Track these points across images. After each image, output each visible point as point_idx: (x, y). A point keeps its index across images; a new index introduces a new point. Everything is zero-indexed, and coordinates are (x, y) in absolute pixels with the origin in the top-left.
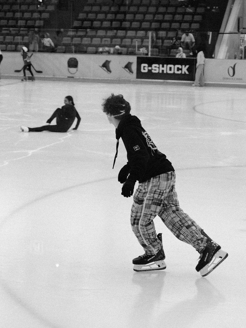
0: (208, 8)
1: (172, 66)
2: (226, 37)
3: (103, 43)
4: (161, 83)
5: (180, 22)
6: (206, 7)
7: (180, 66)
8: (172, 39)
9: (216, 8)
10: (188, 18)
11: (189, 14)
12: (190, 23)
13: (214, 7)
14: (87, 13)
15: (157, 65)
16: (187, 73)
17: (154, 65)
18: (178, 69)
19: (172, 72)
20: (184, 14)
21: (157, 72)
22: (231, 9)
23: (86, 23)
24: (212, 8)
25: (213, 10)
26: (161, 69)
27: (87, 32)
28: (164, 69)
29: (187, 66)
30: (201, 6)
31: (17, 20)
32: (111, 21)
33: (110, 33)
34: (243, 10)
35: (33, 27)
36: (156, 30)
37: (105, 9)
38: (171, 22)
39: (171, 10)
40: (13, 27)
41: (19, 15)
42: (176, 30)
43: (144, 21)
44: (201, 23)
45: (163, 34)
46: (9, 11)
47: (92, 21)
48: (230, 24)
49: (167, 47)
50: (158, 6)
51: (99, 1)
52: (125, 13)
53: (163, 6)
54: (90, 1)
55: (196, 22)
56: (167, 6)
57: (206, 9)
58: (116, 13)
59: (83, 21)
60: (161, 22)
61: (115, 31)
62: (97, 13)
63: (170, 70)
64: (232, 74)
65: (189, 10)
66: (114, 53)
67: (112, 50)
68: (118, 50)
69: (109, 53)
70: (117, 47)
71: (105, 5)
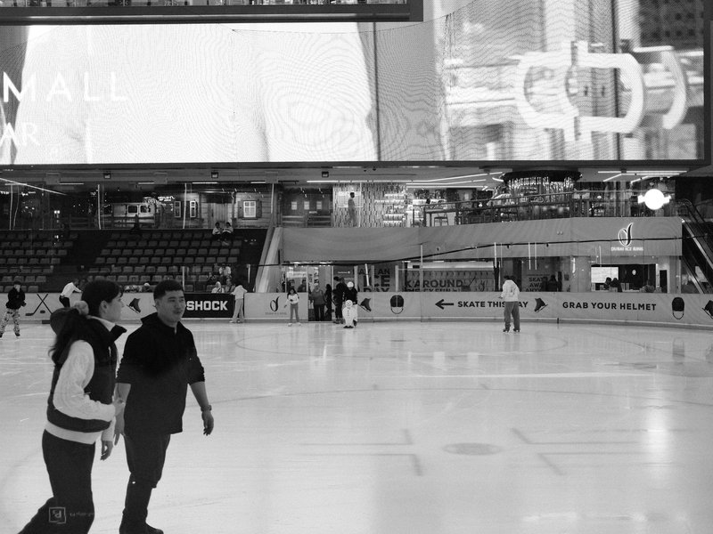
0: (246, 241)
1: (209, 302)
2: (266, 269)
3: (130, 281)
4: (197, 322)
5: (216, 256)
6: (243, 240)
7: (218, 303)
8: (207, 274)
9: (254, 241)
10: (224, 251)
11: (225, 247)
12: (227, 256)
13: (252, 240)
14: (111, 249)
15: (193, 302)
16: (226, 309)
17: (188, 302)
18: (216, 305)
19: (209, 309)
20: (220, 248)
21: (192, 309)
22: (270, 242)
23: (111, 260)
24: (249, 241)
25: (251, 243)
26: (197, 306)
27: (111, 269)
28: (201, 306)
29: (226, 302)
30: (238, 239)
31: (28, 258)
32: (139, 257)
33: (138, 269)
34: (283, 242)
35: (48, 265)
36: (190, 265)
37: (131, 244)
38: (205, 257)
39: (205, 243)
40: (24, 265)
41: (31, 252)
42: (212, 265)
43: (175, 256)
44: (238, 257)
45: (197, 269)
46: (19, 249)
47: (117, 257)
48: (270, 256)
49: (202, 283)
50: (190, 240)
51: (124, 236)
52: (154, 249)
53: (197, 240)
54: (115, 236)
55: (233, 256)
56: (200, 240)
57: (243, 242)
58: (144, 249)
59: (106, 257)
60: (194, 257)
61: (144, 267)
62: (122, 249)
63: (207, 306)
64: (274, 308)
65: (225, 243)
66: (143, 291)
67: (140, 287)
68: (147, 287)
69: (137, 291)
70: (147, 284)
71: (133, 240)
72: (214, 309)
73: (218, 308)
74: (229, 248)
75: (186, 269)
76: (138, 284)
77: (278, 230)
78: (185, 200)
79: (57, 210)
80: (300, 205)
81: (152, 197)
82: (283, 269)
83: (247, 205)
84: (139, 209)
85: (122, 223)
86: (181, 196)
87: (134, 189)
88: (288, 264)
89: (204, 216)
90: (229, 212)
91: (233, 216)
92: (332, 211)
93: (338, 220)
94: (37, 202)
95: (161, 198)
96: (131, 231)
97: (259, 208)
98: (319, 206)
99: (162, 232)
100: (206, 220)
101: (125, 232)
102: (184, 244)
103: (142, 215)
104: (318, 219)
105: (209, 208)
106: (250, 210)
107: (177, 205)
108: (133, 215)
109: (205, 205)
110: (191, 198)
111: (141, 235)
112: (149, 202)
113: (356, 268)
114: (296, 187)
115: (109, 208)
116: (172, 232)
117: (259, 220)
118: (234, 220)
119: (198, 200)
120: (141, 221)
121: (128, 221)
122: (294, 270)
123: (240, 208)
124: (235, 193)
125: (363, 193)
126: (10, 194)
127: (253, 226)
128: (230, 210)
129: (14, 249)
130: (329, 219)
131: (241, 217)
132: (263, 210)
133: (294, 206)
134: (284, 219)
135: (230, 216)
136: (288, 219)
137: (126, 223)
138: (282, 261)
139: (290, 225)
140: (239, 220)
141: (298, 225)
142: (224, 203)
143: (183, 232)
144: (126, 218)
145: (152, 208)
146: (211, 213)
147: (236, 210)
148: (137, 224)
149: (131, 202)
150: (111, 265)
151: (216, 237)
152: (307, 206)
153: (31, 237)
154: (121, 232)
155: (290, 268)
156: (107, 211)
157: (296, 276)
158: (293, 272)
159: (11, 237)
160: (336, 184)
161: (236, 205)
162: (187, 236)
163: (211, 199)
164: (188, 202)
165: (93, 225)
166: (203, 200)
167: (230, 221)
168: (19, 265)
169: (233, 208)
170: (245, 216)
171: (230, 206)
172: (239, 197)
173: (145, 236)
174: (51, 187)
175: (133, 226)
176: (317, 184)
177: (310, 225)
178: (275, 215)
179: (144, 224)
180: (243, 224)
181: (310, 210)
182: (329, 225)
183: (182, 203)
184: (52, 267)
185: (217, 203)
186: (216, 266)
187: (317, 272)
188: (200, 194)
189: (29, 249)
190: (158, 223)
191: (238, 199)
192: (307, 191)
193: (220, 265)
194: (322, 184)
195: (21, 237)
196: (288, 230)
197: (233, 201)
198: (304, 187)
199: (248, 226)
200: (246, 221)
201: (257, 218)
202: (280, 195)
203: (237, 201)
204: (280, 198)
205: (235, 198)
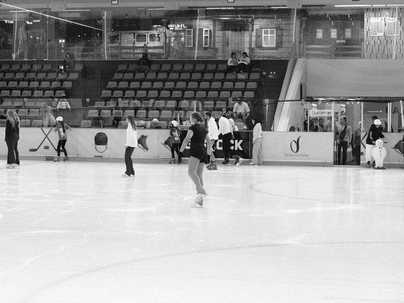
0: (264, 73)
2: (287, 105)
3: (138, 116)
5: (231, 90)
6: (261, 73)
7: (232, 141)
9: (273, 73)
10: (240, 85)
11: (241, 80)
12: (243, 91)
13: (271, 73)
14: (118, 81)
16: (241, 149)
19: (222, 149)
20: (235, 81)
22: (291, 75)
23: (118, 93)
24: (268, 73)
25: (270, 76)
27: (118, 103)
29: (241, 141)
30: (255, 72)
31: (33, 90)
32: (147, 90)
33: (146, 103)
34: (305, 75)
36: (202, 100)
37: (140, 76)
38: (219, 91)
39: (220, 76)
40: (28, 97)
41: (35, 84)
42: (226, 100)
43: (186, 89)
44: (256, 91)
46: (23, 80)
47: (124, 90)
48: (291, 90)
50: (203, 73)
51: (132, 67)
52: (164, 81)
53: (210, 72)
54: (122, 67)
55: (250, 90)
56: (214, 72)
57: (261, 75)
58: (153, 81)
59: (113, 90)
60: (207, 90)
61: (152, 101)
62: (129, 81)
64: (295, 149)
65: (241, 76)
66: (151, 128)
67: (149, 123)
68: (155, 124)
69: (145, 127)
70: (155, 120)
71: (140, 71)
73: (232, 148)
74: (246, 81)
75: (198, 105)
76: (146, 119)
77: (300, 61)
78: (198, 28)
79: (62, 39)
80: (327, 33)
81: (162, 24)
82: (306, 105)
83: (266, 33)
84: (148, 39)
85: (130, 53)
86: (193, 23)
87: (142, 16)
88: (311, 100)
89: (218, 46)
90: (246, 40)
91: (250, 44)
92: (362, 40)
93: (369, 50)
95: (171, 26)
96: (138, 62)
97: (280, 36)
98: (348, 34)
99: (172, 63)
100: (220, 50)
101: (132, 62)
102: (197, 76)
103: (151, 44)
104: (347, 49)
105: (224, 36)
106: (269, 39)
107: (189, 33)
108: (142, 44)
109: (219, 34)
110: (204, 25)
111: (150, 67)
112: (158, 30)
113: (390, 105)
114: (321, 13)
115: (116, 37)
116: (183, 63)
117: (280, 50)
118: (251, 49)
119: (211, 28)
120: (150, 51)
121: (136, 51)
122: (318, 108)
123: (259, 36)
124: (253, 20)
125: (400, 19)
126: (15, 23)
127: (273, 57)
128: (247, 39)
129: (19, 81)
130: (360, 49)
131: (259, 47)
132: (284, 39)
133: (320, 34)
134: (308, 49)
135: (247, 45)
136: (312, 49)
137: (134, 54)
138: (304, 97)
139: (315, 55)
140: (258, 51)
141: (323, 56)
142: (241, 30)
143: (195, 63)
144: (135, 48)
145: (162, 36)
146: (226, 43)
147: (254, 39)
148: (145, 55)
149: (139, 29)
150: (116, 98)
152: (334, 34)
153: (36, 67)
154: (129, 63)
155: (314, 105)
156: (114, 39)
157: (320, 114)
158: (316, 111)
159: (15, 67)
160: (368, 9)
161: (254, 34)
162: (200, 67)
163: (226, 26)
164: (201, 30)
165: (99, 56)
166: (218, 27)
168: (24, 98)
169: (251, 36)
170: (264, 45)
171: (247, 34)
172: (258, 24)
173: (154, 67)
174: (56, 14)
175: (141, 56)
176: (346, 9)
177: (337, 55)
178: (297, 44)
179: (153, 54)
180: (260, 55)
181: (338, 39)
182: (359, 56)
183: (195, 30)
184: (56, 100)
185: (233, 30)
186: (230, 100)
187: (344, 110)
188: (214, 21)
189: (33, 80)
190: (168, 53)
191: (256, 27)
192: (334, 18)
193: (235, 100)
194: (352, 9)
195: (25, 67)
196: (311, 61)
197: (250, 29)
198: (331, 13)
199: (268, 57)
200: (265, 51)
201: (277, 47)
202: (304, 22)
203: (255, 29)
204: (304, 26)
205: (253, 25)
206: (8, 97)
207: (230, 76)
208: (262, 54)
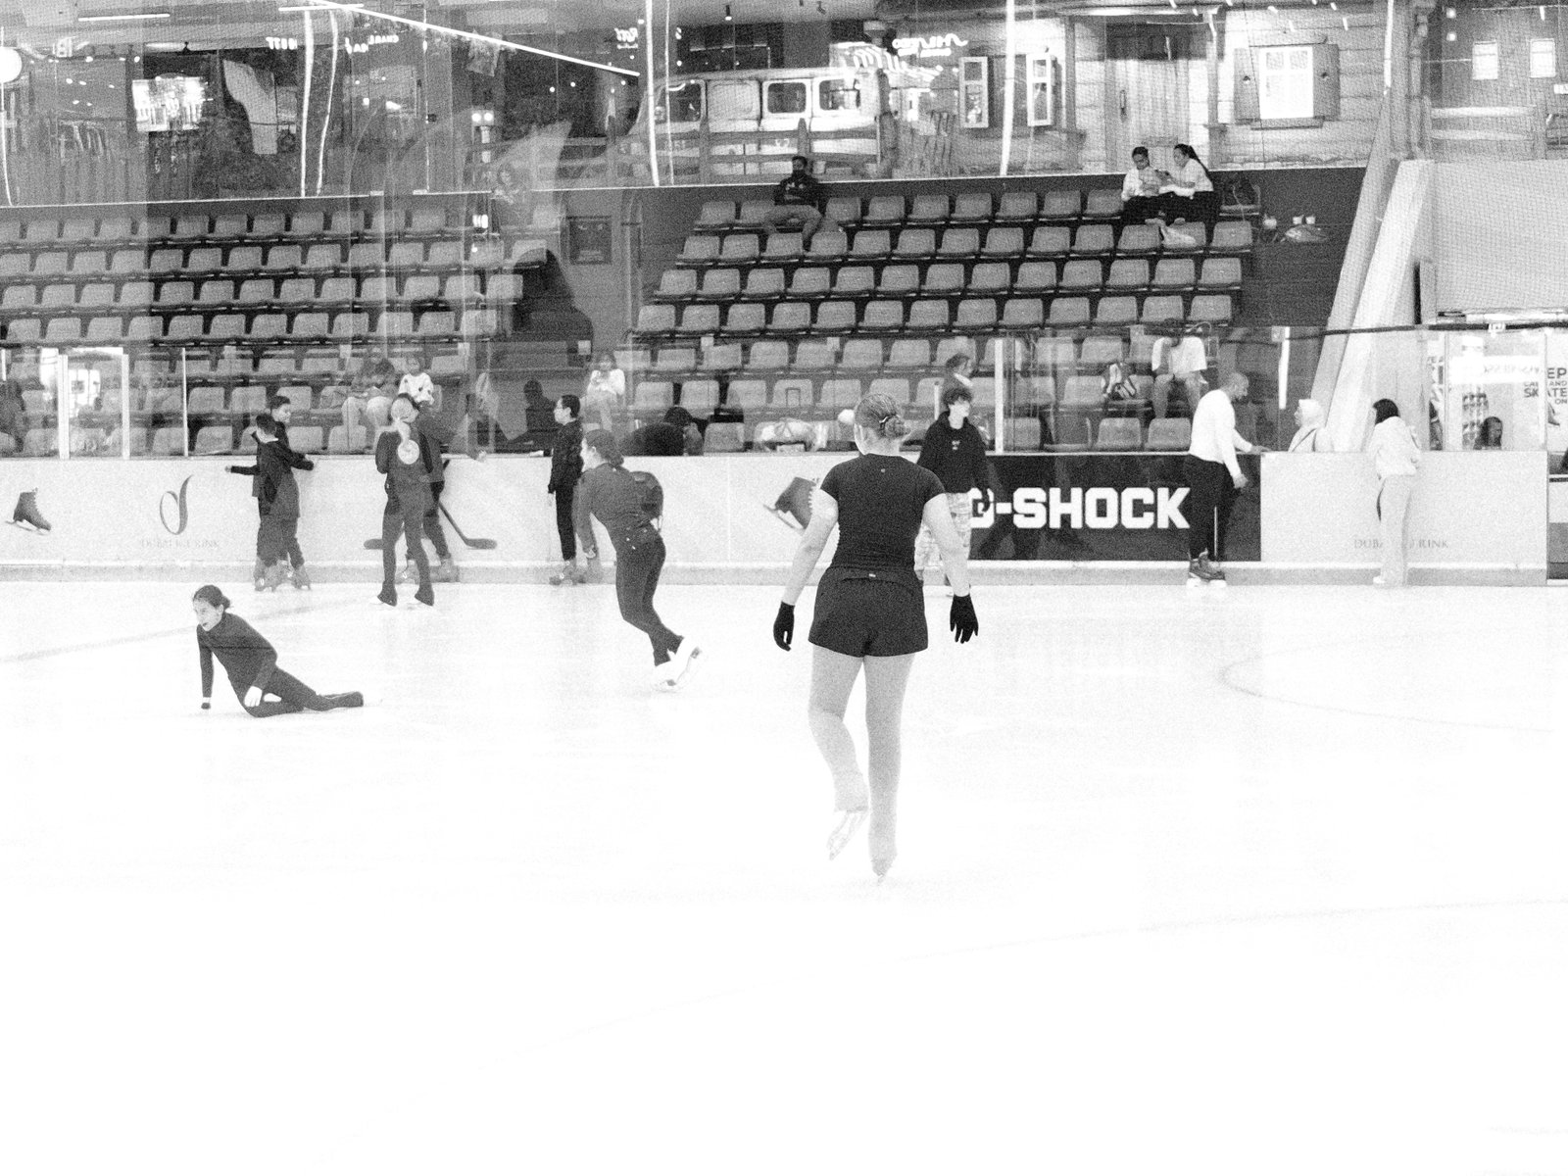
0: (1270, 223)
1: (1109, 494)
2: (1360, 347)
3: (778, 402)
4: (1060, 577)
5: (1141, 294)
6: (1256, 221)
7: (1145, 494)
9: (1304, 222)
10: (1173, 272)
11: (1179, 254)
12: (1188, 295)
13: (1297, 220)
14: (701, 269)
15: (1038, 493)
16: (1182, 523)
17: (1021, 494)
18: (1139, 508)
19: (1109, 522)
20: (1155, 256)
21: (1037, 523)
22: (1376, 229)
23: (699, 317)
24: (1285, 223)
26: (1058, 508)
27: (699, 355)
28: (1073, 508)
29: (1182, 493)
30: (1234, 218)
31: (373, 311)
32: (814, 301)
33: (811, 353)
34: (1432, 222)
35: (452, 340)
36: (1026, 333)
37: (782, 246)
38: (1094, 296)
39: (1094, 238)
40: (358, 341)
41: (380, 289)
42: (1121, 331)
43: (965, 294)
44: (1237, 295)
45: (1056, 351)
46: (336, 274)
47: (724, 304)
48: (1376, 290)
49: (1084, 412)
50: (1029, 227)
51: (753, 213)
52: (878, 264)
53: (1057, 222)
54: (714, 214)
55: (1213, 291)
56: (1073, 224)
57: (1258, 230)
58: (834, 265)
59: (680, 303)
60: (1046, 296)
61: (833, 342)
62: (744, 268)
63: (1102, 511)
65: (1183, 236)
66: (832, 446)
67: (822, 430)
68: (848, 430)
69: (806, 445)
70: (847, 417)
71: (785, 227)
72: (1130, 522)
73: (1146, 521)
74: (1198, 257)
75: (1009, 351)
76: (811, 415)
77: (1411, 174)
78: (1010, 52)
79: (482, 109)
80: (1514, 58)
81: (870, 40)
82: (1437, 343)
83: (1274, 63)
84: (813, 97)
85: (744, 159)
86: (991, 33)
87: (790, 11)
88: (1455, 322)
89: (1088, 120)
90: (1196, 97)
91: (1214, 110)
94: (403, 76)
95: (905, 44)
96: (777, 193)
97: (1329, 79)
99: (909, 192)
100: (1096, 138)
101: (757, 194)
102: (1004, 241)
103: (822, 120)
105: (1109, 84)
106: (1287, 87)
107: (972, 71)
108: (788, 121)
109: (1090, 73)
110: (1032, 41)
111: (822, 210)
112: (855, 63)
115: (693, 92)
116: (950, 191)
117: (1329, 131)
118: (1218, 131)
119: (1060, 50)
120: (821, 147)
121: (767, 150)
122: (1487, 349)
123: (1245, 79)
124: (1223, 13)
126: (302, 48)
127: (1302, 158)
128: (1200, 90)
129: (319, 278)
131: (1248, 119)
132: (1347, 85)
133: (1485, 61)
134: (1439, 124)
135: (1199, 113)
136: (1460, 124)
137: (760, 159)
138: (1430, 311)
139: (1469, 148)
140: (1244, 135)
141: (1502, 147)
142: (1175, 56)
143: (995, 190)
144: (761, 137)
146: (1118, 108)
147: (1226, 88)
148: (803, 162)
149: (779, 63)
150: (695, 336)
151: (1138, 211)
152: (1542, 59)
153: (381, 224)
154: (737, 196)
155: (1469, 340)
156: (686, 105)
157: (1494, 379)
158: (1478, 361)
159: (303, 225)
161: (1227, 67)
162: (1017, 206)
163: (1118, 41)
164: (1020, 58)
165: (628, 171)
166: (1086, 46)
167: (1199, 140)
168: (337, 342)
169: (1214, 78)
170: (1267, 112)
171: (1196, 72)
172: (1242, 30)
173: (841, 210)
174: (457, 17)
175: (788, 168)
177: (1556, 145)
178: (1401, 103)
179: (833, 161)
180: (1255, 151)
183: (996, 62)
184: (464, 347)
185: (1144, 57)
186: (1138, 335)
188: (1071, 22)
189: (376, 272)
190: (892, 152)
191: (1232, 41)
193: (1156, 330)
195: (344, 224)
196: (1458, 173)
197: (1212, 49)
199: (1280, 159)
200: (1270, 135)
201: (1320, 119)
202: (1423, 19)
203: (1228, 50)
204: (1423, 31)
205: (1222, 32)
206: (280, 342)
207: (1135, 237)
208: (1259, 148)
